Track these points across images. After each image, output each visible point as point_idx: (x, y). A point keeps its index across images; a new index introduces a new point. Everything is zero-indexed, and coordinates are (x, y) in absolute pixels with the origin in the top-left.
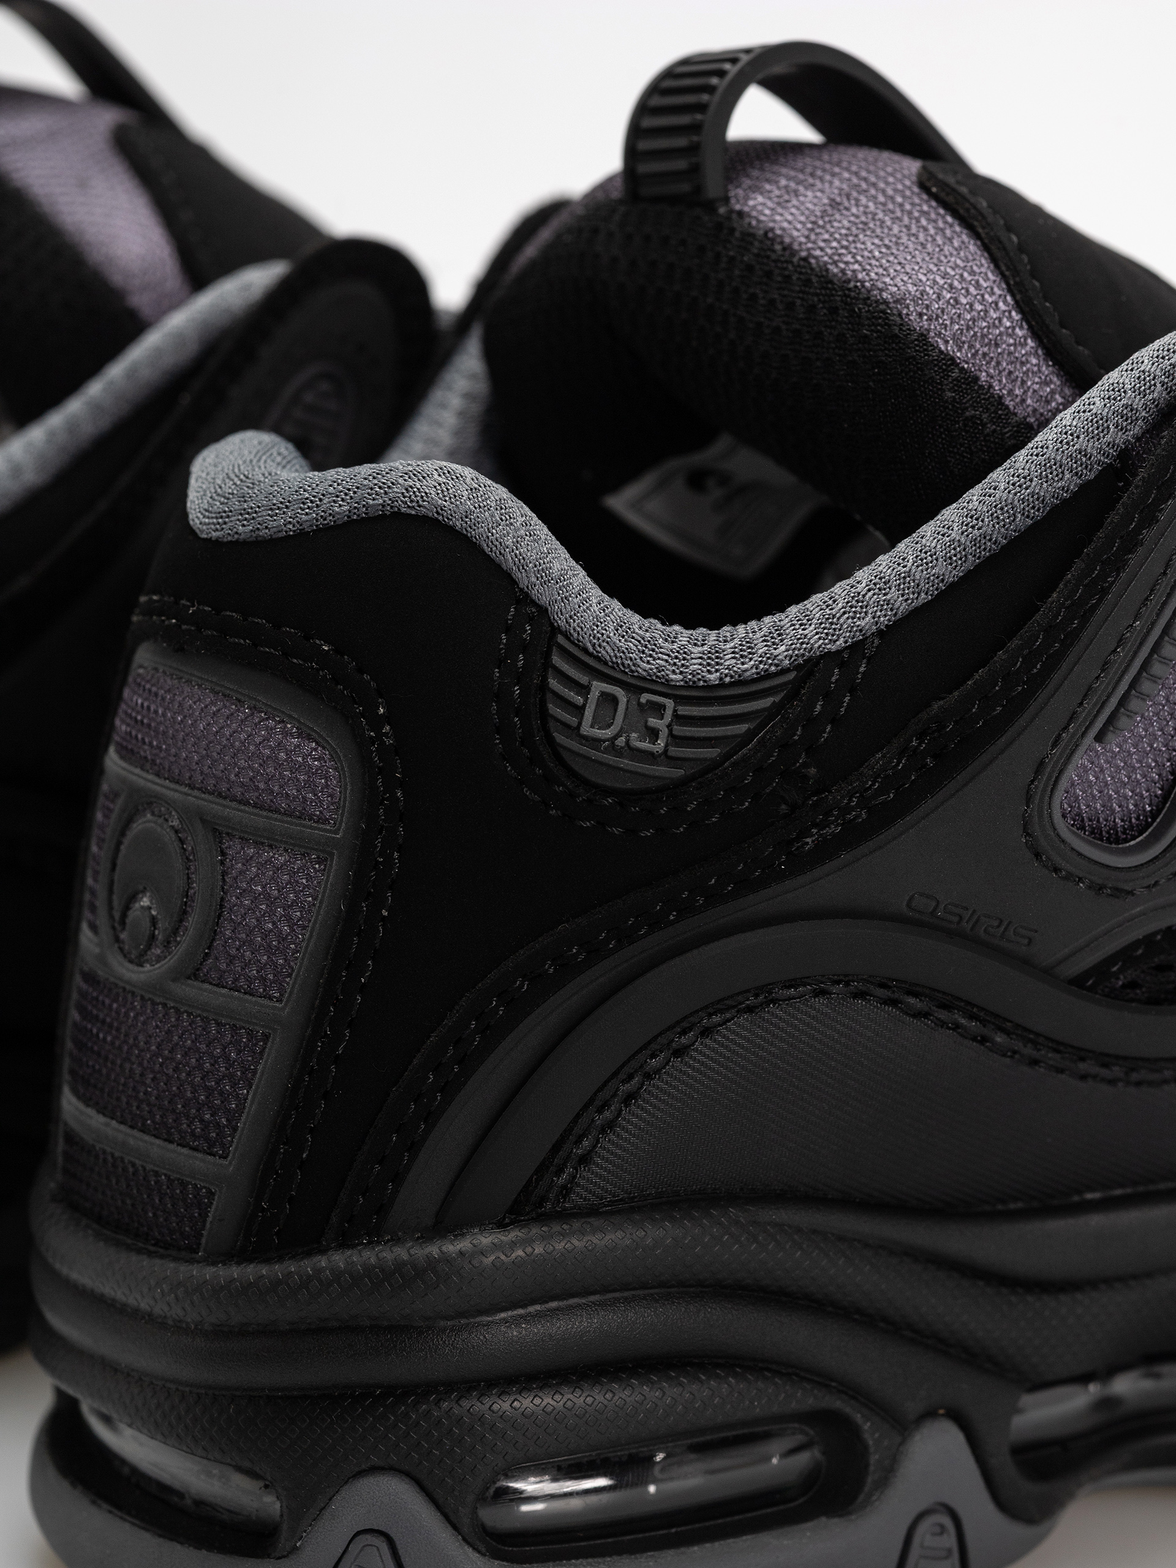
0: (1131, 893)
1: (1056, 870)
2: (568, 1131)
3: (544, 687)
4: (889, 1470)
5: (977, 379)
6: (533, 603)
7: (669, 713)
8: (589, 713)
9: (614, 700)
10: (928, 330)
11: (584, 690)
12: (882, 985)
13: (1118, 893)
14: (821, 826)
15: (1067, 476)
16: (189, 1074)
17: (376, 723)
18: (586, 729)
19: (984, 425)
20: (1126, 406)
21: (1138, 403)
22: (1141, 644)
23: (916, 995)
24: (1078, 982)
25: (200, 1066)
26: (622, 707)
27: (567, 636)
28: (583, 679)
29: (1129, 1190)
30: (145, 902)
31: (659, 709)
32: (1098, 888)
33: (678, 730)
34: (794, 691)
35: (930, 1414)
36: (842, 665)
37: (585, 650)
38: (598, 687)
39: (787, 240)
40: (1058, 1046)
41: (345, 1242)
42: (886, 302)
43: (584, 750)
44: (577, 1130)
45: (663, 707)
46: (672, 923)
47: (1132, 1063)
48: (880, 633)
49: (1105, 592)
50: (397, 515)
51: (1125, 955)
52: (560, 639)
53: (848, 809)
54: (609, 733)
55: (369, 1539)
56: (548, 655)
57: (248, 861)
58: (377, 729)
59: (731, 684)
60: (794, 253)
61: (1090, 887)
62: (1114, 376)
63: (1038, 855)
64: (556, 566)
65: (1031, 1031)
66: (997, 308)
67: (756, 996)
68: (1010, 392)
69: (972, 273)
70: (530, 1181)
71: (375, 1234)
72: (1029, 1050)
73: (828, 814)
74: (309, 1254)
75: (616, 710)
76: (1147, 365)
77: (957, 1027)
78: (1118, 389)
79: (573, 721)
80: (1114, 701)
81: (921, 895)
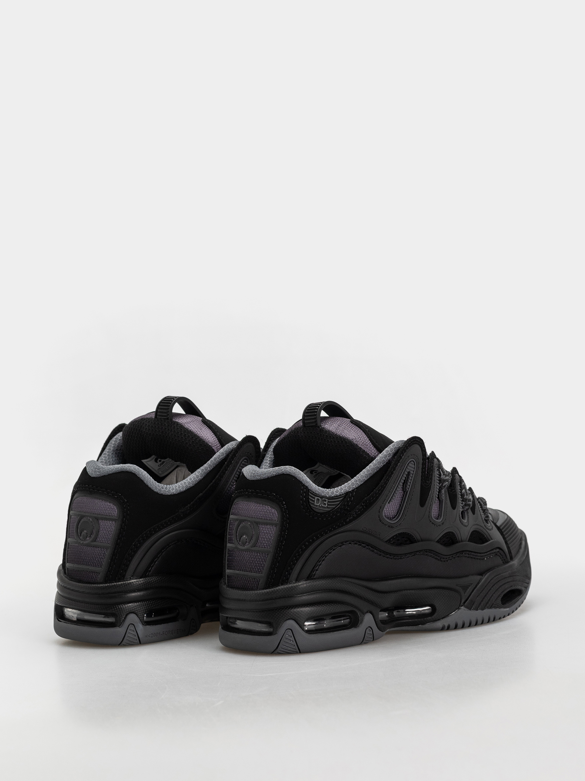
0: (394, 527)
1: (383, 523)
2: (315, 565)
3: (308, 498)
4: (362, 620)
5: (365, 451)
6: (305, 486)
7: (327, 501)
8: (315, 501)
9: (319, 499)
10: (357, 444)
11: (314, 498)
12: (359, 542)
13: (392, 527)
14: (350, 517)
15: (382, 464)
16: (255, 562)
17: (283, 505)
18: (315, 504)
19: (367, 458)
20: (389, 453)
21: (391, 453)
22: (394, 488)
23: (363, 544)
24: (386, 542)
25: (257, 560)
26: (320, 500)
27: (311, 490)
28: (314, 497)
29: (394, 577)
30: (244, 537)
31: (325, 501)
32: (389, 526)
33: (328, 503)
34: (345, 497)
35: (367, 612)
36: (351, 493)
37: (314, 492)
38: (316, 498)
39: (332, 431)
40: (384, 552)
41: (282, 585)
42: (350, 440)
43: (315, 507)
44: (316, 565)
45: (326, 500)
46: (329, 533)
47: (395, 555)
48: (356, 488)
49: (389, 480)
50: (283, 474)
51: (393, 537)
52: (310, 491)
53: (354, 514)
54: (319, 504)
55: (289, 630)
56: (308, 493)
57: (263, 528)
58: (284, 506)
59: (335, 496)
60: (334, 433)
61: (388, 526)
62: (387, 449)
63: (381, 521)
64: (308, 480)
65: (380, 549)
66: (367, 440)
67: (341, 544)
68: (370, 452)
69: (362, 435)
70: (310, 574)
71: (287, 583)
72: (379, 553)
73: (351, 515)
74: (277, 587)
75: (319, 501)
76: (391, 447)
77: (369, 549)
78: (388, 451)
79: (313, 503)
80: (391, 497)
81: (364, 528)
